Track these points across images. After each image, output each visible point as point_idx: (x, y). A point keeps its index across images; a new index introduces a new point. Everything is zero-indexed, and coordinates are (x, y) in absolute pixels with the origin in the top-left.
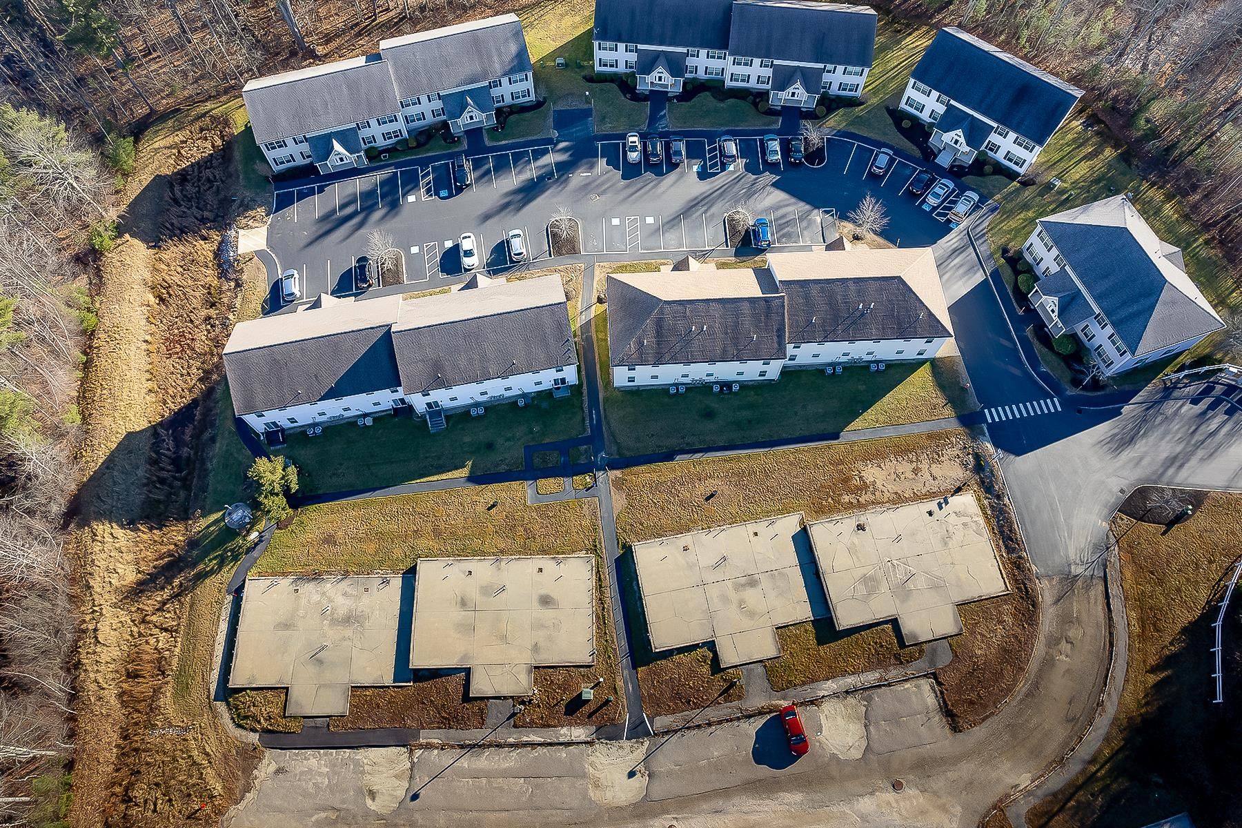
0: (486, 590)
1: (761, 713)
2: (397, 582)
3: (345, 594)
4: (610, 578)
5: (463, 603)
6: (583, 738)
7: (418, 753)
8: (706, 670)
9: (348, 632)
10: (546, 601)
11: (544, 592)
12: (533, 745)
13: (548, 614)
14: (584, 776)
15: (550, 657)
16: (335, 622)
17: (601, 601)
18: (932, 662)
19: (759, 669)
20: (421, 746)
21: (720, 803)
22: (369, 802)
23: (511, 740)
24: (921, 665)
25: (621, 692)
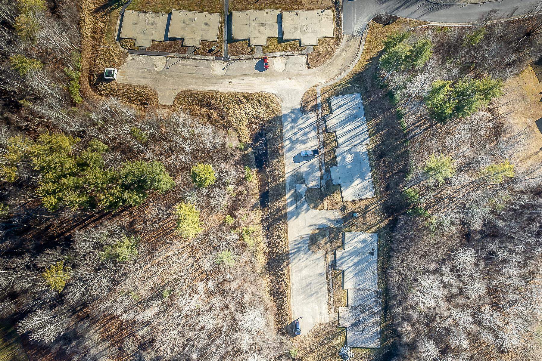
0: (190, 20)
1: (258, 58)
2: (166, 16)
3: (152, 17)
4: (225, 21)
5: (184, 22)
6: (211, 59)
7: (168, 58)
8: (246, 46)
9: (152, 27)
10: (206, 24)
11: (206, 22)
12: (198, 59)
13: (207, 27)
14: (210, 68)
15: (205, 38)
16: (149, 24)
17: (221, 26)
18: (307, 51)
19: (260, 47)
20: (169, 57)
21: (244, 78)
22: (155, 68)
23: (193, 57)
24: (304, 52)
25: (223, 49)
